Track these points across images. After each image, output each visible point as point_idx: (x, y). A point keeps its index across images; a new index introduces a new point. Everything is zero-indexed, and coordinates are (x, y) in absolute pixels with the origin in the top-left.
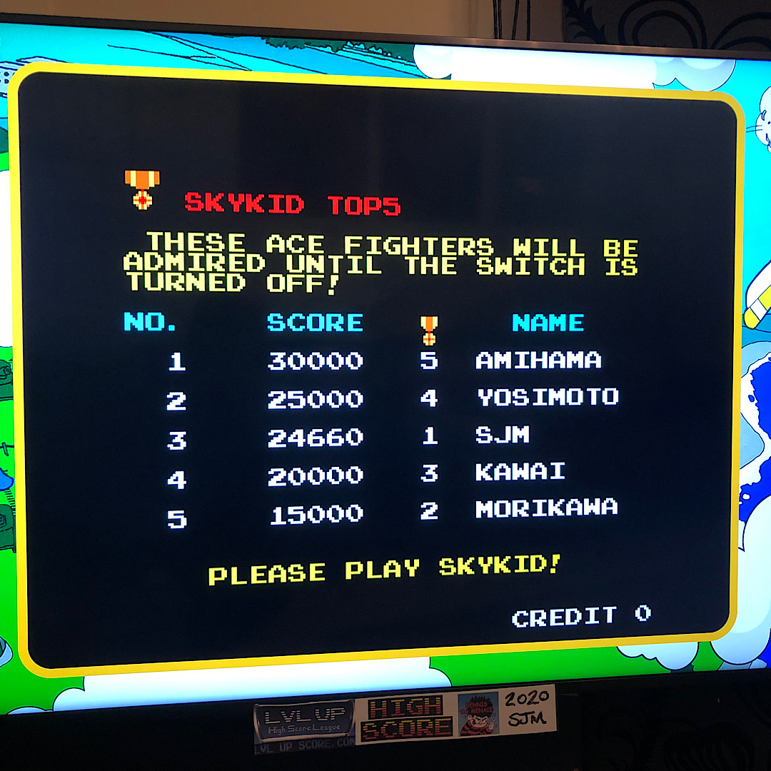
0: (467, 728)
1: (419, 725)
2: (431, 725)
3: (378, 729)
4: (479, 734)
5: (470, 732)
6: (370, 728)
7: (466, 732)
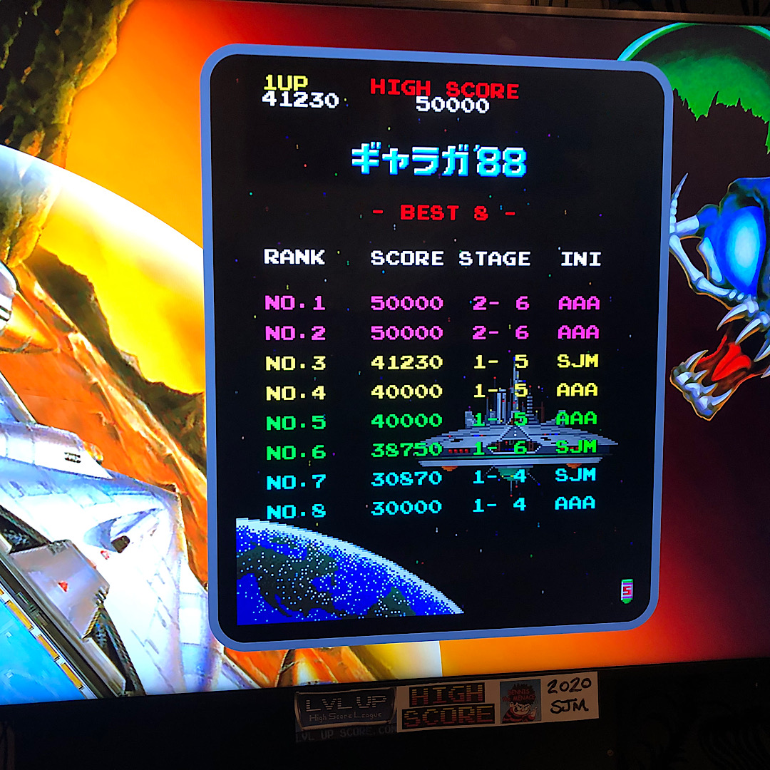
0: (509, 716)
1: (461, 712)
2: (472, 712)
3: (420, 716)
4: (521, 721)
5: (512, 719)
6: (411, 715)
7: (508, 720)
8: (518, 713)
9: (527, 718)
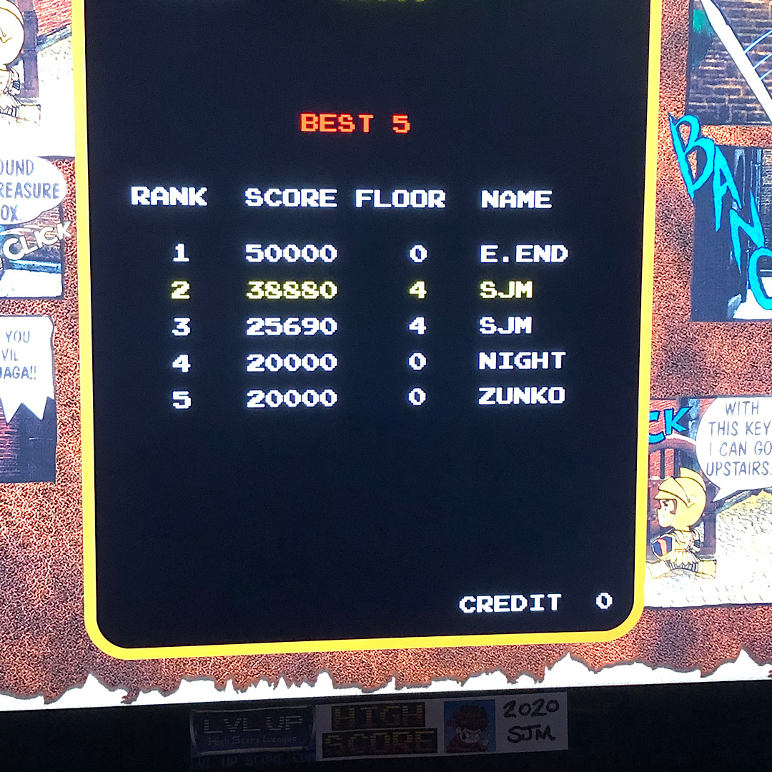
1: (396, 738)
2: (410, 739)
3: (345, 742)
5: (458, 749)
7: (453, 749)
8: (467, 741)
9: (477, 746)
